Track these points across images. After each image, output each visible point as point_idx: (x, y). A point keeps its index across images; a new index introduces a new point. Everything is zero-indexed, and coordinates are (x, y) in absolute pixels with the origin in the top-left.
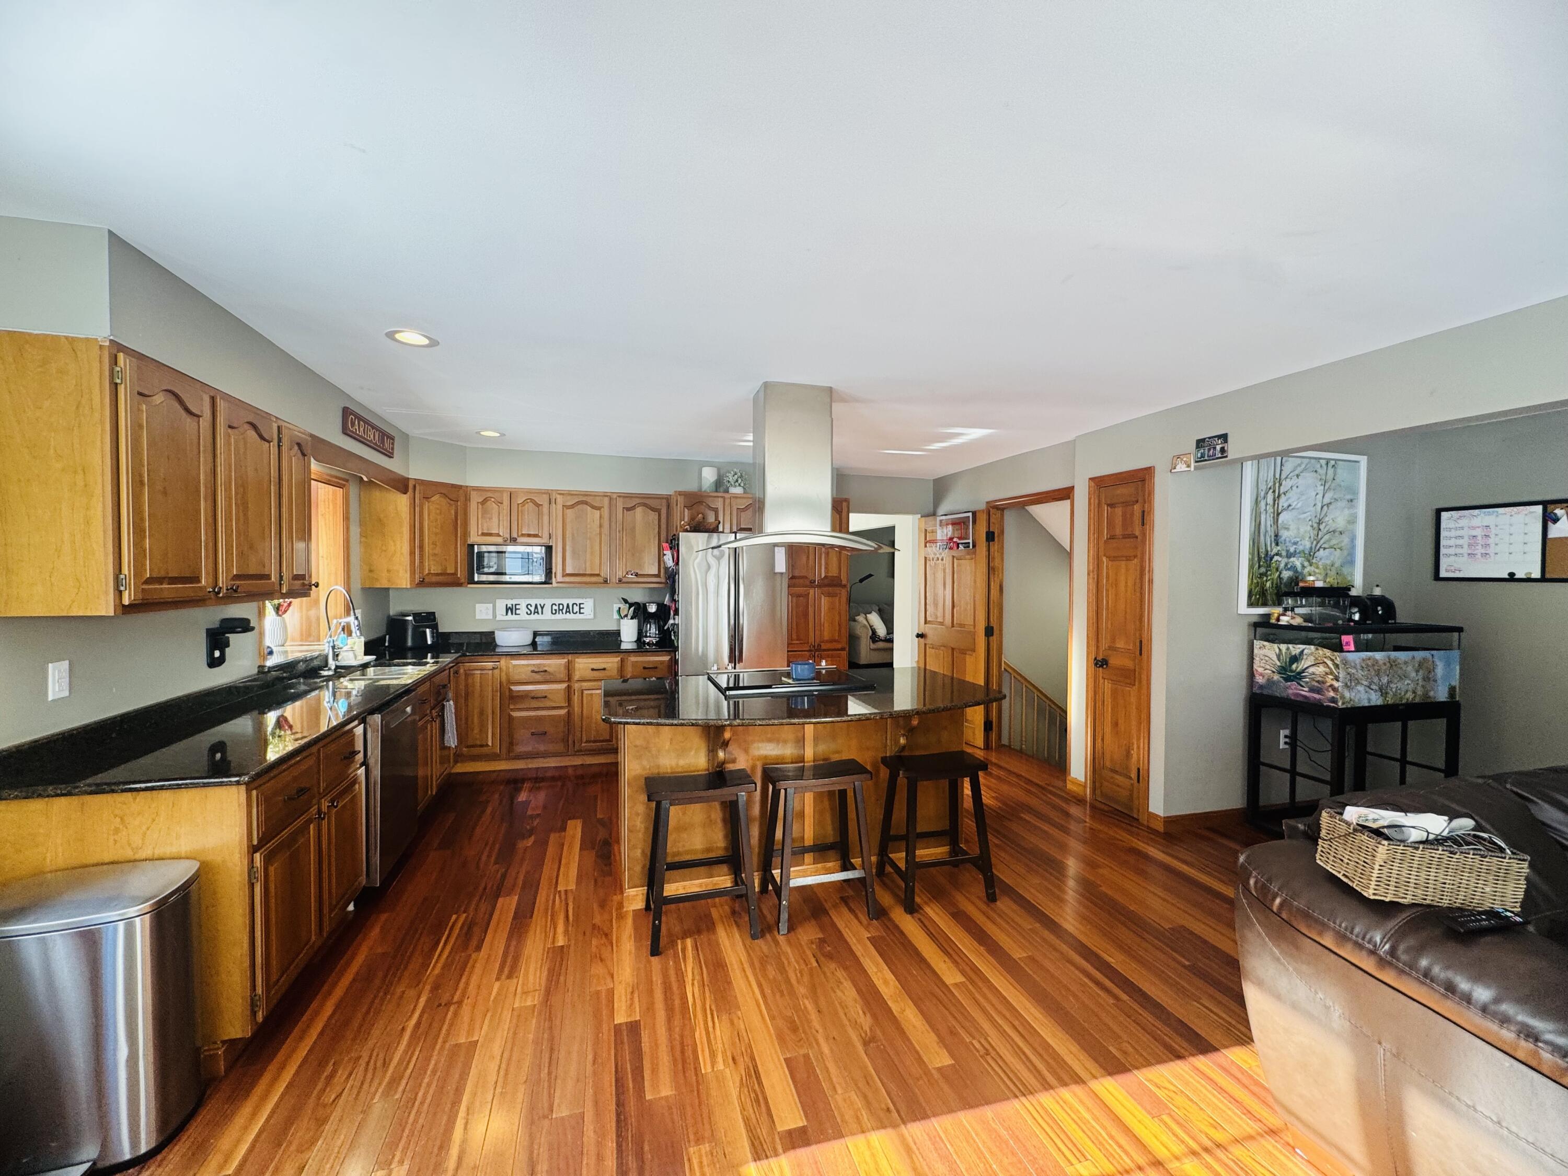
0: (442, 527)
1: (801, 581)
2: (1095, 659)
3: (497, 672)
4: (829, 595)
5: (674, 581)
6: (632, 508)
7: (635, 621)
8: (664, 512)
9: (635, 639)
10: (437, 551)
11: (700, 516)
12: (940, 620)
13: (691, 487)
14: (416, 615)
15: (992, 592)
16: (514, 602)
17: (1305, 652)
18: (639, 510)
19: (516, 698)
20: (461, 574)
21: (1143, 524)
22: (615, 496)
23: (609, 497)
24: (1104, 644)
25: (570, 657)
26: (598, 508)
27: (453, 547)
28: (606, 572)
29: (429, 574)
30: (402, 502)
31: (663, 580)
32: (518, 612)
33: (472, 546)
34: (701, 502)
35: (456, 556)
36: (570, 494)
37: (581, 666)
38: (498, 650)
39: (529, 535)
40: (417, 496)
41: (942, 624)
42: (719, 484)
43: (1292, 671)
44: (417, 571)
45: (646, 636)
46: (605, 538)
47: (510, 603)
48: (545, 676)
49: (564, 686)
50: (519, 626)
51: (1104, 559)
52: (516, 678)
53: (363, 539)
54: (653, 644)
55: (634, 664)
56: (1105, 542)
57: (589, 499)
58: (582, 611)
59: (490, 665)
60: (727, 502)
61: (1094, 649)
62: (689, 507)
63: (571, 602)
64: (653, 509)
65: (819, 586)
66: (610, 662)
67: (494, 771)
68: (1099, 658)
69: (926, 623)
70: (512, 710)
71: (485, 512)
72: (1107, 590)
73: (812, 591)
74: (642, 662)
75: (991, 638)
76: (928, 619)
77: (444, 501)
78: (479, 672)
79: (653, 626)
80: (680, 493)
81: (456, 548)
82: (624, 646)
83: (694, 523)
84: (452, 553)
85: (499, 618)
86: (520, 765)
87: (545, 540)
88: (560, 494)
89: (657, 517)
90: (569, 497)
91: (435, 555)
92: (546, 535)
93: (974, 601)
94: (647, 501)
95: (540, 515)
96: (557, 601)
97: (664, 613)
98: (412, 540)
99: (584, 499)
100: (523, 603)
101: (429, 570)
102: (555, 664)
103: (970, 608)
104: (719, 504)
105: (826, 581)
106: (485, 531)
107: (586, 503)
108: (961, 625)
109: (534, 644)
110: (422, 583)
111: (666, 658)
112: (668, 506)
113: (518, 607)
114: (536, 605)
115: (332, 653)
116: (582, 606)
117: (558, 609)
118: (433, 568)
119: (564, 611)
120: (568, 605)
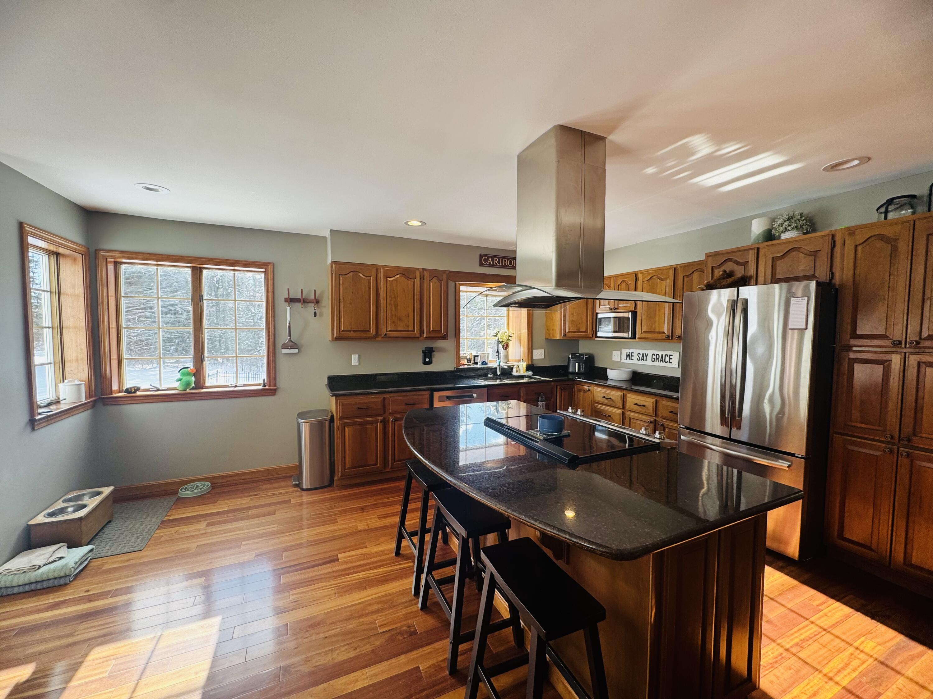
3: (590, 393)
6: (690, 275)
10: (575, 318)
16: (631, 351)
18: (696, 276)
19: (597, 412)
20: (590, 333)
23: (676, 269)
25: (625, 392)
26: (665, 279)
27: (584, 316)
28: (668, 330)
29: (569, 332)
32: (632, 358)
33: (597, 314)
34: (729, 259)
35: (587, 321)
36: (648, 272)
37: (630, 400)
44: (562, 330)
47: (629, 351)
48: (610, 402)
49: (621, 411)
52: (595, 399)
57: (659, 274)
58: (671, 361)
59: (587, 388)
60: (762, 252)
63: (664, 353)
66: (648, 402)
78: (582, 391)
80: (709, 255)
81: (587, 316)
84: (584, 319)
87: (632, 308)
88: (642, 273)
90: (646, 275)
91: (573, 321)
96: (656, 352)
99: (657, 273)
100: (635, 352)
101: (569, 329)
102: (616, 395)
104: (750, 257)
107: (657, 277)
110: (565, 337)
113: (633, 354)
114: (643, 354)
115: (499, 367)
116: (671, 357)
117: (656, 358)
118: (571, 329)
119: (659, 360)
120: (662, 355)
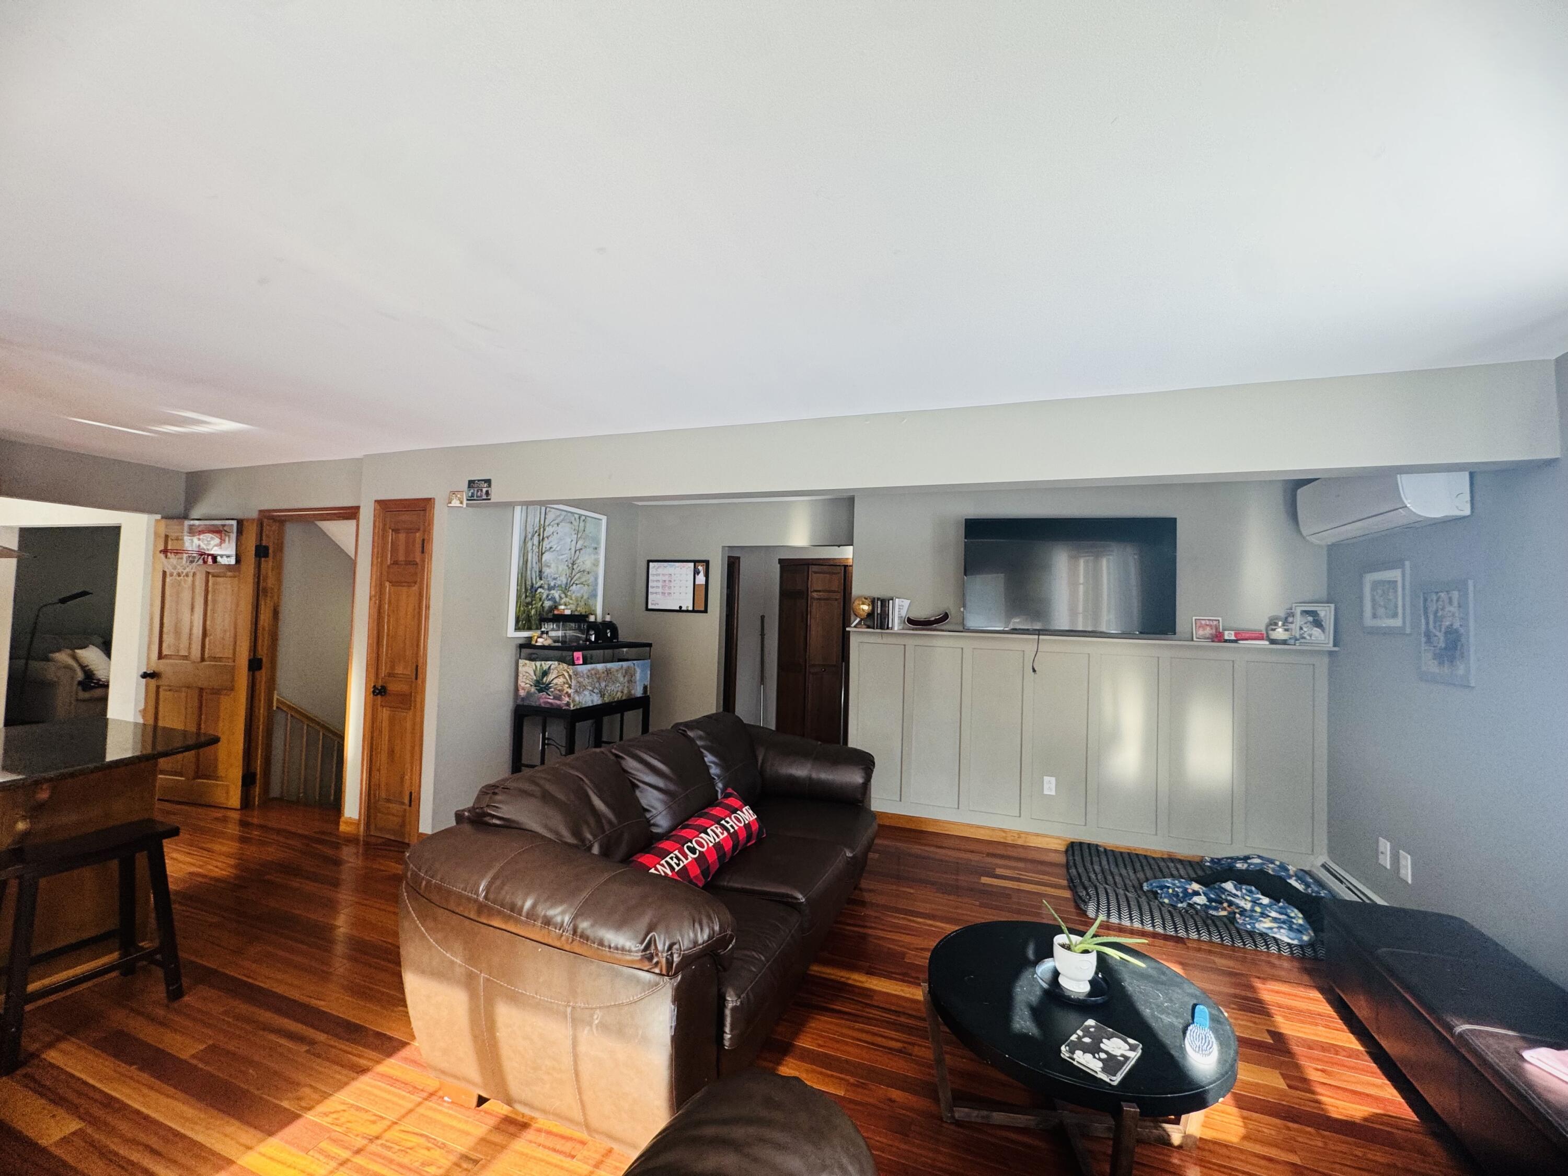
2: (374, 686)
12: (183, 653)
15: (262, 617)
17: (552, 667)
21: (423, 552)
24: (383, 673)
41: (186, 658)
43: (543, 684)
51: (387, 584)
56: (389, 567)
61: (373, 679)
68: (378, 685)
69: (160, 656)
72: (389, 616)
75: (257, 673)
76: (165, 652)
93: (235, 628)
103: (229, 636)
108: (215, 659)
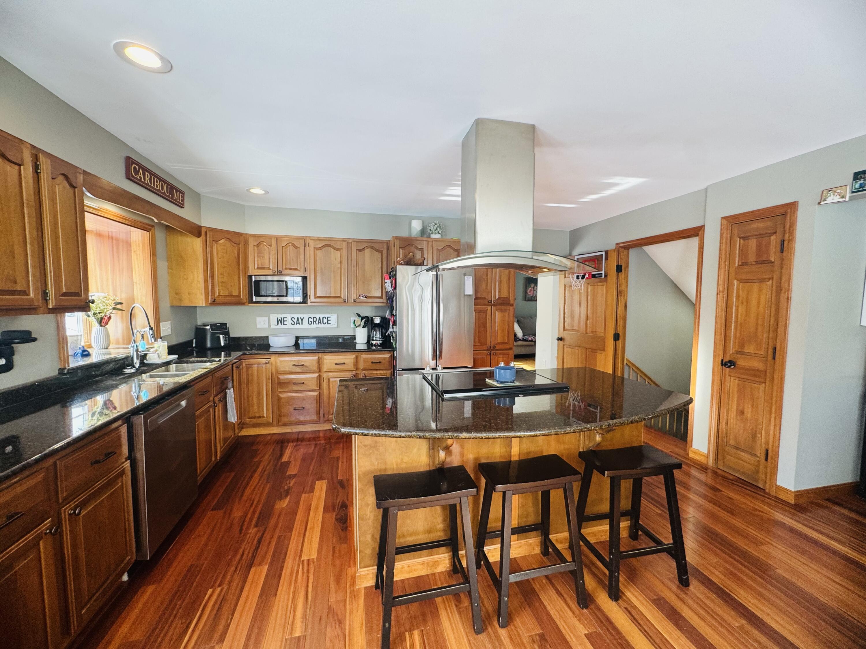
0: (228, 262)
1: (482, 301)
2: (722, 360)
3: (268, 365)
4: (501, 311)
5: (392, 301)
6: (363, 250)
7: (366, 330)
8: (385, 252)
9: (366, 341)
10: (225, 279)
11: (411, 254)
13: (404, 234)
14: (212, 325)
15: (619, 308)
16: (283, 316)
18: (367, 251)
19: (282, 384)
20: (244, 296)
21: (782, 250)
22: (350, 241)
23: (348, 243)
24: (731, 349)
25: (320, 355)
26: (339, 250)
27: (236, 277)
28: (344, 295)
29: (219, 296)
30: (197, 243)
31: (384, 301)
32: (285, 323)
33: (250, 277)
34: (411, 245)
35: (240, 284)
36: (319, 239)
37: (328, 361)
38: (271, 350)
39: (291, 269)
40: (208, 239)
41: (577, 331)
42: (423, 232)
44: (210, 294)
45: (373, 340)
46: (344, 271)
47: (280, 317)
48: (303, 368)
49: (317, 375)
50: (285, 333)
51: (735, 282)
52: (282, 369)
53: (170, 271)
54: (378, 346)
55: (365, 360)
56: (736, 268)
57: (332, 243)
58: (329, 322)
59: (264, 361)
60: (430, 244)
61: (721, 353)
62: (403, 248)
63: (321, 316)
64: (378, 251)
65: (494, 305)
66: (348, 358)
67: (269, 434)
68: (727, 359)
69: (564, 329)
70: (280, 392)
71: (260, 253)
72: (737, 307)
73: (489, 308)
74: (371, 358)
75: (618, 342)
76: (566, 327)
77: (228, 244)
78: (256, 366)
79: (378, 333)
80: (397, 238)
81: (239, 278)
82: (358, 347)
83: (406, 259)
84: (236, 281)
85: (273, 327)
86: (287, 430)
87: (302, 273)
88: (312, 240)
89: (380, 257)
90: (318, 242)
91: (223, 282)
92: (303, 269)
93: (605, 315)
94: (373, 245)
95: (297, 254)
96: (312, 316)
97: (385, 324)
98: (206, 271)
99: (329, 243)
100: (288, 317)
101: (219, 293)
102: (310, 360)
103: (601, 318)
104: (424, 246)
105: (500, 301)
106: (260, 266)
107: (329, 246)
108: (593, 332)
109: (297, 345)
110: (214, 303)
111: (387, 356)
112: (388, 249)
113: (285, 319)
114: (298, 318)
115: (137, 355)
116: (329, 319)
117: (313, 321)
118: (221, 292)
119: (317, 322)
120: (320, 318)
